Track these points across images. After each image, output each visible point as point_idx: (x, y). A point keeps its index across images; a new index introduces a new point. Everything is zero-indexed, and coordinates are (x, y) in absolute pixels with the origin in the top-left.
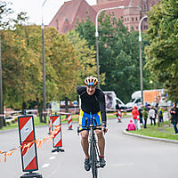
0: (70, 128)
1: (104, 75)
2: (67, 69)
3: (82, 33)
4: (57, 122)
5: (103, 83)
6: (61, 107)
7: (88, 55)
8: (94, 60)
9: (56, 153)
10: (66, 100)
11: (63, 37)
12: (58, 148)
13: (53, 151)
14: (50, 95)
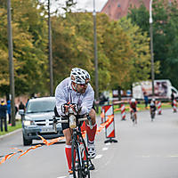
0: (124, 119)
1: (158, 63)
2: (119, 56)
3: (135, 19)
4: (110, 112)
5: (158, 72)
6: (114, 96)
7: (141, 42)
8: (148, 47)
9: (109, 144)
10: (119, 89)
11: (115, 24)
12: (111, 139)
13: (106, 142)
14: (102, 84)
